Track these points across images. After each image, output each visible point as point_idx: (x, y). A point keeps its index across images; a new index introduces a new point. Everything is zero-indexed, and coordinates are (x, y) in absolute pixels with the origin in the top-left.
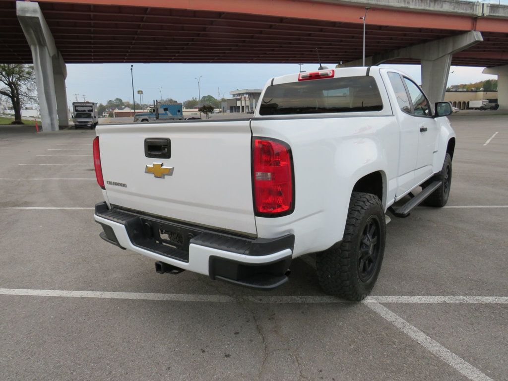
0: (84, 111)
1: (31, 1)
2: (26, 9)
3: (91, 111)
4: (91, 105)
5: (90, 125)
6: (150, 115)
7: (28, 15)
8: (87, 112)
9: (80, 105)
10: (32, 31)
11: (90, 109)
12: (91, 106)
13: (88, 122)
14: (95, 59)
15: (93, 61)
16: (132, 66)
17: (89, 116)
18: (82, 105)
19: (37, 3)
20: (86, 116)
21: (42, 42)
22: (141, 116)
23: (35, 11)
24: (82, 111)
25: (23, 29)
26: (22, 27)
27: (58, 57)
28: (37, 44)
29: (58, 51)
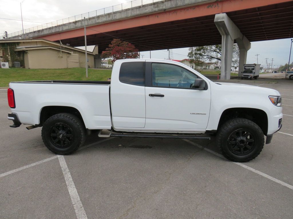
0: (249, 69)
1: (223, 13)
2: (219, 18)
3: (254, 69)
4: (254, 65)
5: (250, 78)
7: (219, 21)
8: (251, 70)
9: (247, 65)
10: (222, 28)
11: (253, 68)
12: (254, 67)
13: (249, 75)
14: (268, 38)
15: (267, 39)
16: (292, 40)
17: (251, 72)
19: (225, 14)
20: (249, 72)
21: (227, 33)
22: (289, 73)
23: (223, 18)
24: (248, 69)
25: (217, 28)
26: (217, 27)
27: (243, 39)
28: (225, 34)
29: (243, 36)
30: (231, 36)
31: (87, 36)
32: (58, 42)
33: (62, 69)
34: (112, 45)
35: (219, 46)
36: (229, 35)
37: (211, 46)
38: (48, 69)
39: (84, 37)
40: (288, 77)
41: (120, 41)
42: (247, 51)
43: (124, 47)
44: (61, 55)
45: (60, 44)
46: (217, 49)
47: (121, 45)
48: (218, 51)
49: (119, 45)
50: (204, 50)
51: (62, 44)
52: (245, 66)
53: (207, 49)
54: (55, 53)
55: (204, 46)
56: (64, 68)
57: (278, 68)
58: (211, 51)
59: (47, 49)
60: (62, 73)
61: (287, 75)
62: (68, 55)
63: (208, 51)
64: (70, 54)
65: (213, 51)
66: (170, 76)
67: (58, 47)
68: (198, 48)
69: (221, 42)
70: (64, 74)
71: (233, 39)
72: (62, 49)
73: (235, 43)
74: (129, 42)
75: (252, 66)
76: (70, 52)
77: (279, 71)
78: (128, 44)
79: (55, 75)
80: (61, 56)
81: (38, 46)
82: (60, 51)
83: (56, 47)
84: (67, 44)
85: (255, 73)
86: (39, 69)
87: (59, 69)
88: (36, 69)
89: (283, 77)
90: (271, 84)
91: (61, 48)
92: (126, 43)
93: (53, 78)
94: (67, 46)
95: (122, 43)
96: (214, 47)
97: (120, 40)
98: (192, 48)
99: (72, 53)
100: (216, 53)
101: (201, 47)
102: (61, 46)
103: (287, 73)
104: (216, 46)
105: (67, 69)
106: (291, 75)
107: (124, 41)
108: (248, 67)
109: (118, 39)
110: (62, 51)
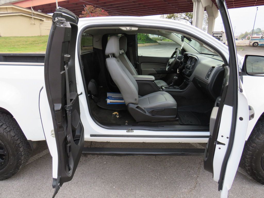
3: (221, 37)
4: (222, 33)
6: (260, 39)
8: (219, 37)
9: (216, 33)
11: (221, 35)
12: (222, 34)
15: (234, 7)
16: (257, 8)
18: (217, 33)
22: (253, 41)
24: (216, 37)
27: (212, 7)
28: (196, 1)
29: (213, 4)
30: (202, 3)
31: (58, 3)
32: (30, 8)
33: (35, 36)
34: (85, 12)
35: (188, 14)
36: (201, 2)
37: (181, 14)
38: (20, 37)
39: (55, 3)
40: (251, 44)
41: (93, 8)
42: (215, 19)
43: (97, 13)
44: (33, 21)
45: (32, 11)
46: (186, 16)
47: (94, 12)
48: (188, 18)
49: (92, 11)
50: (174, 17)
51: (33, 11)
52: (213, 34)
53: (177, 17)
54: (27, 19)
55: (175, 14)
56: (38, 36)
57: (239, 35)
58: (181, 18)
59: (17, 15)
60: (35, 41)
61: (251, 42)
62: (41, 22)
63: (178, 18)
64: (43, 21)
65: (183, 19)
66: (143, 43)
67: (30, 14)
68: (169, 16)
69: (193, 10)
70: (37, 42)
71: (204, 6)
72: (33, 16)
73: (205, 10)
74: (102, 9)
75: (220, 33)
76: (43, 19)
77: (239, 38)
78: (101, 11)
79: (28, 43)
80: (34, 23)
81: (8, 12)
82: (32, 18)
83: (28, 13)
84: (39, 10)
85: (222, 40)
86: (11, 37)
87: (32, 37)
88: (8, 37)
89: (246, 45)
90: (239, 51)
91: (32, 14)
92: (99, 9)
93: (26, 46)
94: (39, 12)
95: (96, 10)
96: (183, 15)
97: (93, 6)
98: (163, 16)
99: (44, 19)
100: (186, 20)
101: (171, 15)
102: (33, 12)
103: (251, 40)
104: (186, 14)
105: (41, 36)
106: (254, 42)
107: (97, 7)
108: (216, 35)
109: (91, 5)
110: (34, 18)
